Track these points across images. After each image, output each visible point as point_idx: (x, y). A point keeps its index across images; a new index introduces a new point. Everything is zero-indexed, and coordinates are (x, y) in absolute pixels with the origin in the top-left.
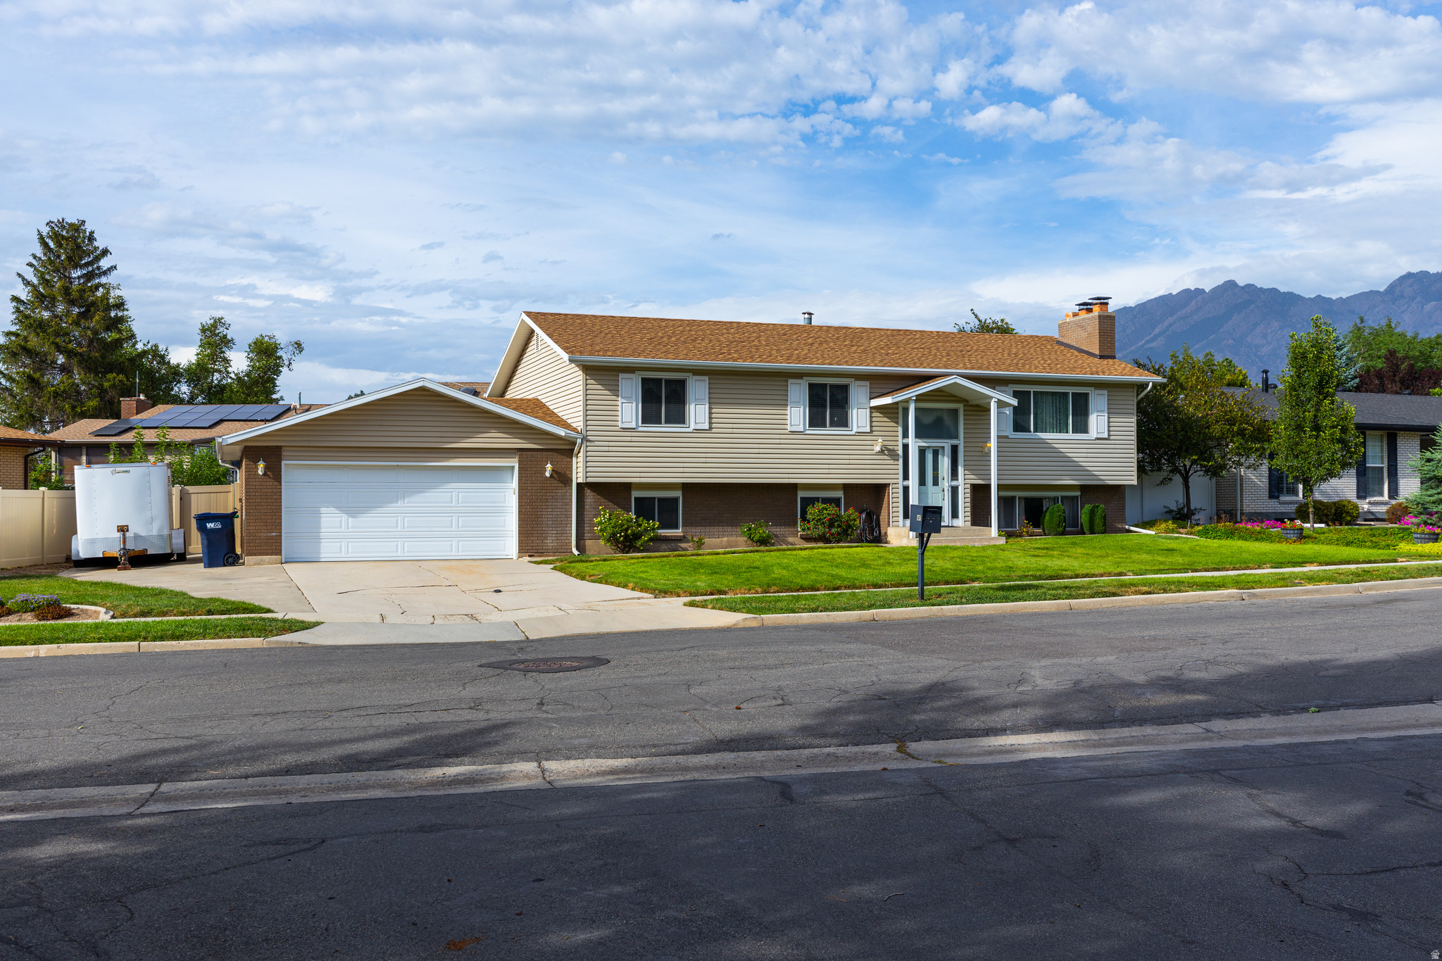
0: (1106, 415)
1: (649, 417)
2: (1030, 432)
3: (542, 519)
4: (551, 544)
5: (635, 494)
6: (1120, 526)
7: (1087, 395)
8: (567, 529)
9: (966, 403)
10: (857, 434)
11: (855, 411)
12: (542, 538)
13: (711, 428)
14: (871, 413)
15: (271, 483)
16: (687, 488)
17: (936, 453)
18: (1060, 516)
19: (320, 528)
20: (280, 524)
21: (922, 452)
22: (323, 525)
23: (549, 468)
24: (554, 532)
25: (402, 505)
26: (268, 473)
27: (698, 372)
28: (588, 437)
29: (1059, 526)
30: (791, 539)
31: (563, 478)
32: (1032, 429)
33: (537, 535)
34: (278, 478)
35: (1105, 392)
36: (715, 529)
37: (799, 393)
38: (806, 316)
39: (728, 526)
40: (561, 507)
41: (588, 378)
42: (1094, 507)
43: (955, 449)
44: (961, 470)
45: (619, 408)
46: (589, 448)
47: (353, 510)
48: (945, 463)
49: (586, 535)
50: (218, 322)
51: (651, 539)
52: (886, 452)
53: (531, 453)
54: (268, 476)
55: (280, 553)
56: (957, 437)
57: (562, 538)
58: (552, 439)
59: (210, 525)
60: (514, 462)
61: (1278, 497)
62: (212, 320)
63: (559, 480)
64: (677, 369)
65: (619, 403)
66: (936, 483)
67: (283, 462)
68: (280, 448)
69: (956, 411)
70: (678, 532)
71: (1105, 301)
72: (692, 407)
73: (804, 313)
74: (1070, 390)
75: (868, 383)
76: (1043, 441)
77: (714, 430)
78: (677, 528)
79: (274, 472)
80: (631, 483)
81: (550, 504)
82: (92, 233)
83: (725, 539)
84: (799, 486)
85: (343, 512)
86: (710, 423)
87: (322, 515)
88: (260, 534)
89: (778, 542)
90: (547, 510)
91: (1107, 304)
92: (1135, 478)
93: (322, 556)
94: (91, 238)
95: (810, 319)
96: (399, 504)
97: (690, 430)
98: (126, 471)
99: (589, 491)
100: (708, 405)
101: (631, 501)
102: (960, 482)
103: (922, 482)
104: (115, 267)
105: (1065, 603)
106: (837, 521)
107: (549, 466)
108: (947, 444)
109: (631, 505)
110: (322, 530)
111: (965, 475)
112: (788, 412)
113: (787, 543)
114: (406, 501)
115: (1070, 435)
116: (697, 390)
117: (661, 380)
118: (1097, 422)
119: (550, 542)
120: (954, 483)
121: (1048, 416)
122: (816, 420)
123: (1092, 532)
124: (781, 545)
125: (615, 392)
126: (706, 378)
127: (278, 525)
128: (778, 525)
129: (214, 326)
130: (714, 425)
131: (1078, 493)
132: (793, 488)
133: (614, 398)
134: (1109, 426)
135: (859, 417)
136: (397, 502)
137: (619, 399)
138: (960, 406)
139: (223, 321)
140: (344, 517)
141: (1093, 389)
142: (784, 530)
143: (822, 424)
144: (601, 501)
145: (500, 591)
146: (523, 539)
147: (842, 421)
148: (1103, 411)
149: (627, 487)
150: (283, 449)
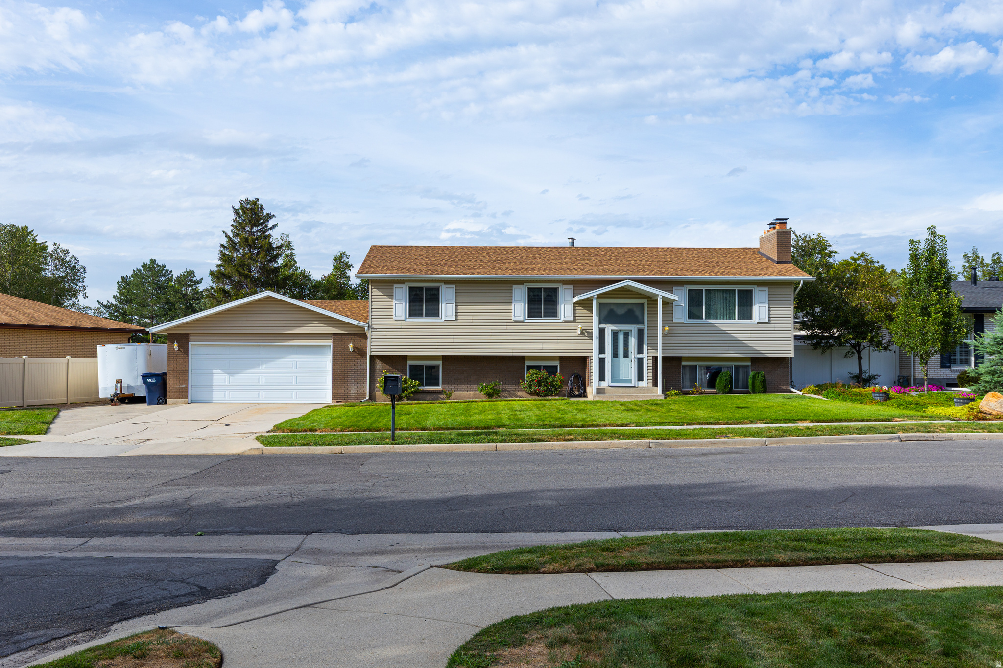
0: (767, 305)
1: (414, 312)
2: (703, 319)
3: (348, 379)
4: (353, 395)
5: (410, 363)
6: (784, 388)
7: (751, 291)
8: (364, 385)
9: (649, 299)
10: (564, 322)
11: (562, 306)
12: (347, 391)
13: (456, 319)
14: (575, 307)
15: (182, 355)
16: (445, 359)
17: (626, 335)
18: (726, 380)
19: (213, 383)
20: (187, 380)
21: (615, 334)
22: (214, 381)
23: (351, 346)
24: (355, 387)
25: (262, 369)
26: (181, 349)
27: (448, 282)
28: (373, 326)
29: (725, 387)
30: (519, 394)
31: (361, 352)
32: (704, 317)
33: (344, 389)
34: (186, 352)
35: (766, 289)
36: (465, 387)
37: (520, 295)
38: (570, 240)
39: (474, 384)
40: (360, 371)
41: (372, 288)
42: (756, 374)
43: (640, 332)
44: (645, 347)
45: (394, 307)
46: (373, 333)
47: (231, 372)
48: (633, 342)
49: (376, 389)
50: (343, 254)
51: (412, 393)
52: (586, 334)
53: (340, 336)
54: (181, 351)
55: (187, 397)
56: (642, 323)
57: (360, 391)
58: (351, 327)
59: (149, 380)
60: (329, 342)
61: (949, 367)
62: (340, 253)
63: (359, 354)
64: (433, 280)
65: (394, 304)
66: (626, 355)
67: (190, 343)
68: (188, 334)
69: (642, 305)
70: (439, 388)
71: (784, 221)
72: (444, 305)
73: (569, 239)
74: (737, 288)
75: (572, 287)
76: (712, 325)
77: (459, 321)
78: (438, 385)
79: (184, 349)
80: (407, 356)
81: (353, 369)
82: (262, 205)
83: (472, 393)
84: (526, 358)
85: (226, 373)
86: (456, 316)
87: (214, 375)
88: (176, 386)
89: (510, 395)
90: (351, 373)
91: (786, 223)
92: (792, 352)
93: (214, 399)
94: (262, 209)
95: (573, 243)
96: (261, 368)
97: (442, 320)
98: (123, 348)
99: (378, 361)
100: (454, 304)
101: (407, 367)
102: (645, 355)
103: (615, 355)
104: (277, 224)
105: (492, 446)
106: (543, 382)
107: (351, 345)
108: (634, 329)
109: (407, 370)
110: (213, 384)
111: (648, 350)
112: (513, 308)
113: (517, 396)
114: (264, 366)
115: (736, 321)
116: (447, 295)
117: (422, 288)
118: (759, 311)
119: (353, 394)
120: (640, 356)
121: (718, 306)
122: (533, 313)
123: (754, 392)
124: (512, 397)
125: (391, 296)
126: (454, 286)
127: (186, 381)
128: (511, 384)
129: (341, 257)
130: (459, 317)
131: (749, 363)
132: (522, 359)
133: (390, 300)
134: (769, 314)
135: (566, 310)
136: (259, 367)
137: (394, 301)
138: (645, 302)
139: (345, 253)
140: (227, 376)
141: (755, 286)
142: (515, 387)
143: (539, 315)
144: (386, 367)
145: (229, 425)
146: (335, 391)
147: (553, 313)
148: (765, 303)
149: (404, 358)
150: (190, 335)
